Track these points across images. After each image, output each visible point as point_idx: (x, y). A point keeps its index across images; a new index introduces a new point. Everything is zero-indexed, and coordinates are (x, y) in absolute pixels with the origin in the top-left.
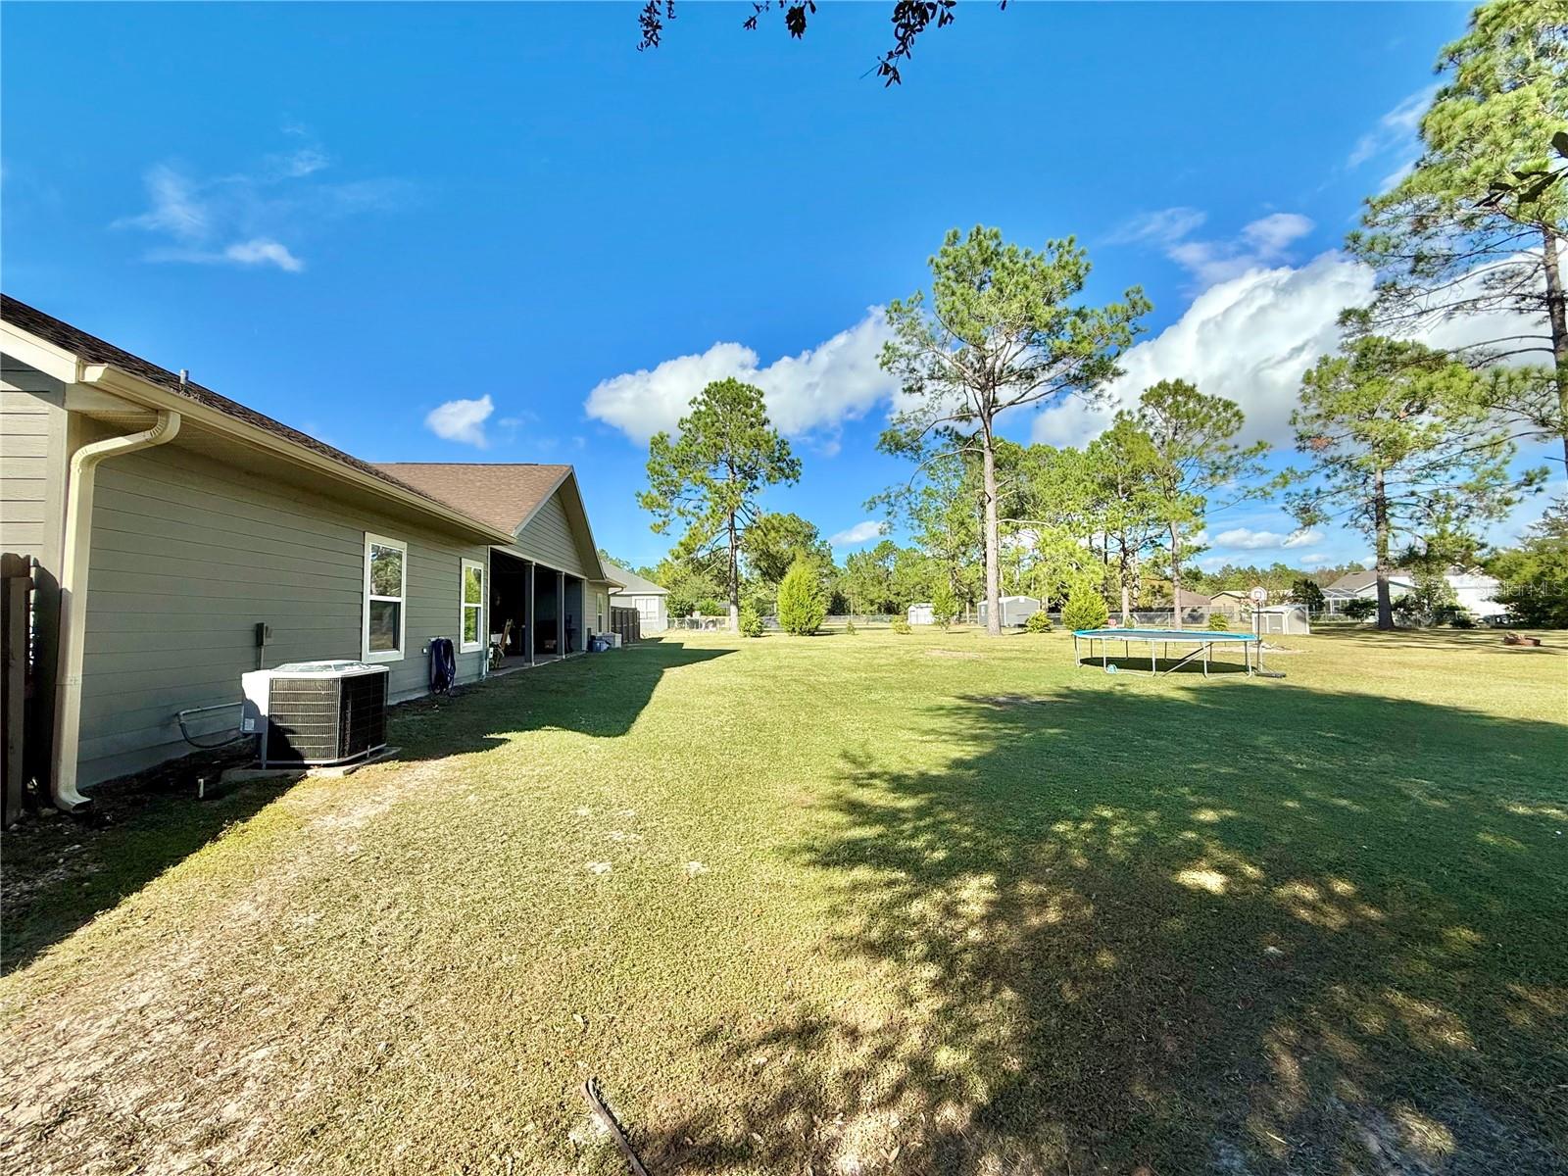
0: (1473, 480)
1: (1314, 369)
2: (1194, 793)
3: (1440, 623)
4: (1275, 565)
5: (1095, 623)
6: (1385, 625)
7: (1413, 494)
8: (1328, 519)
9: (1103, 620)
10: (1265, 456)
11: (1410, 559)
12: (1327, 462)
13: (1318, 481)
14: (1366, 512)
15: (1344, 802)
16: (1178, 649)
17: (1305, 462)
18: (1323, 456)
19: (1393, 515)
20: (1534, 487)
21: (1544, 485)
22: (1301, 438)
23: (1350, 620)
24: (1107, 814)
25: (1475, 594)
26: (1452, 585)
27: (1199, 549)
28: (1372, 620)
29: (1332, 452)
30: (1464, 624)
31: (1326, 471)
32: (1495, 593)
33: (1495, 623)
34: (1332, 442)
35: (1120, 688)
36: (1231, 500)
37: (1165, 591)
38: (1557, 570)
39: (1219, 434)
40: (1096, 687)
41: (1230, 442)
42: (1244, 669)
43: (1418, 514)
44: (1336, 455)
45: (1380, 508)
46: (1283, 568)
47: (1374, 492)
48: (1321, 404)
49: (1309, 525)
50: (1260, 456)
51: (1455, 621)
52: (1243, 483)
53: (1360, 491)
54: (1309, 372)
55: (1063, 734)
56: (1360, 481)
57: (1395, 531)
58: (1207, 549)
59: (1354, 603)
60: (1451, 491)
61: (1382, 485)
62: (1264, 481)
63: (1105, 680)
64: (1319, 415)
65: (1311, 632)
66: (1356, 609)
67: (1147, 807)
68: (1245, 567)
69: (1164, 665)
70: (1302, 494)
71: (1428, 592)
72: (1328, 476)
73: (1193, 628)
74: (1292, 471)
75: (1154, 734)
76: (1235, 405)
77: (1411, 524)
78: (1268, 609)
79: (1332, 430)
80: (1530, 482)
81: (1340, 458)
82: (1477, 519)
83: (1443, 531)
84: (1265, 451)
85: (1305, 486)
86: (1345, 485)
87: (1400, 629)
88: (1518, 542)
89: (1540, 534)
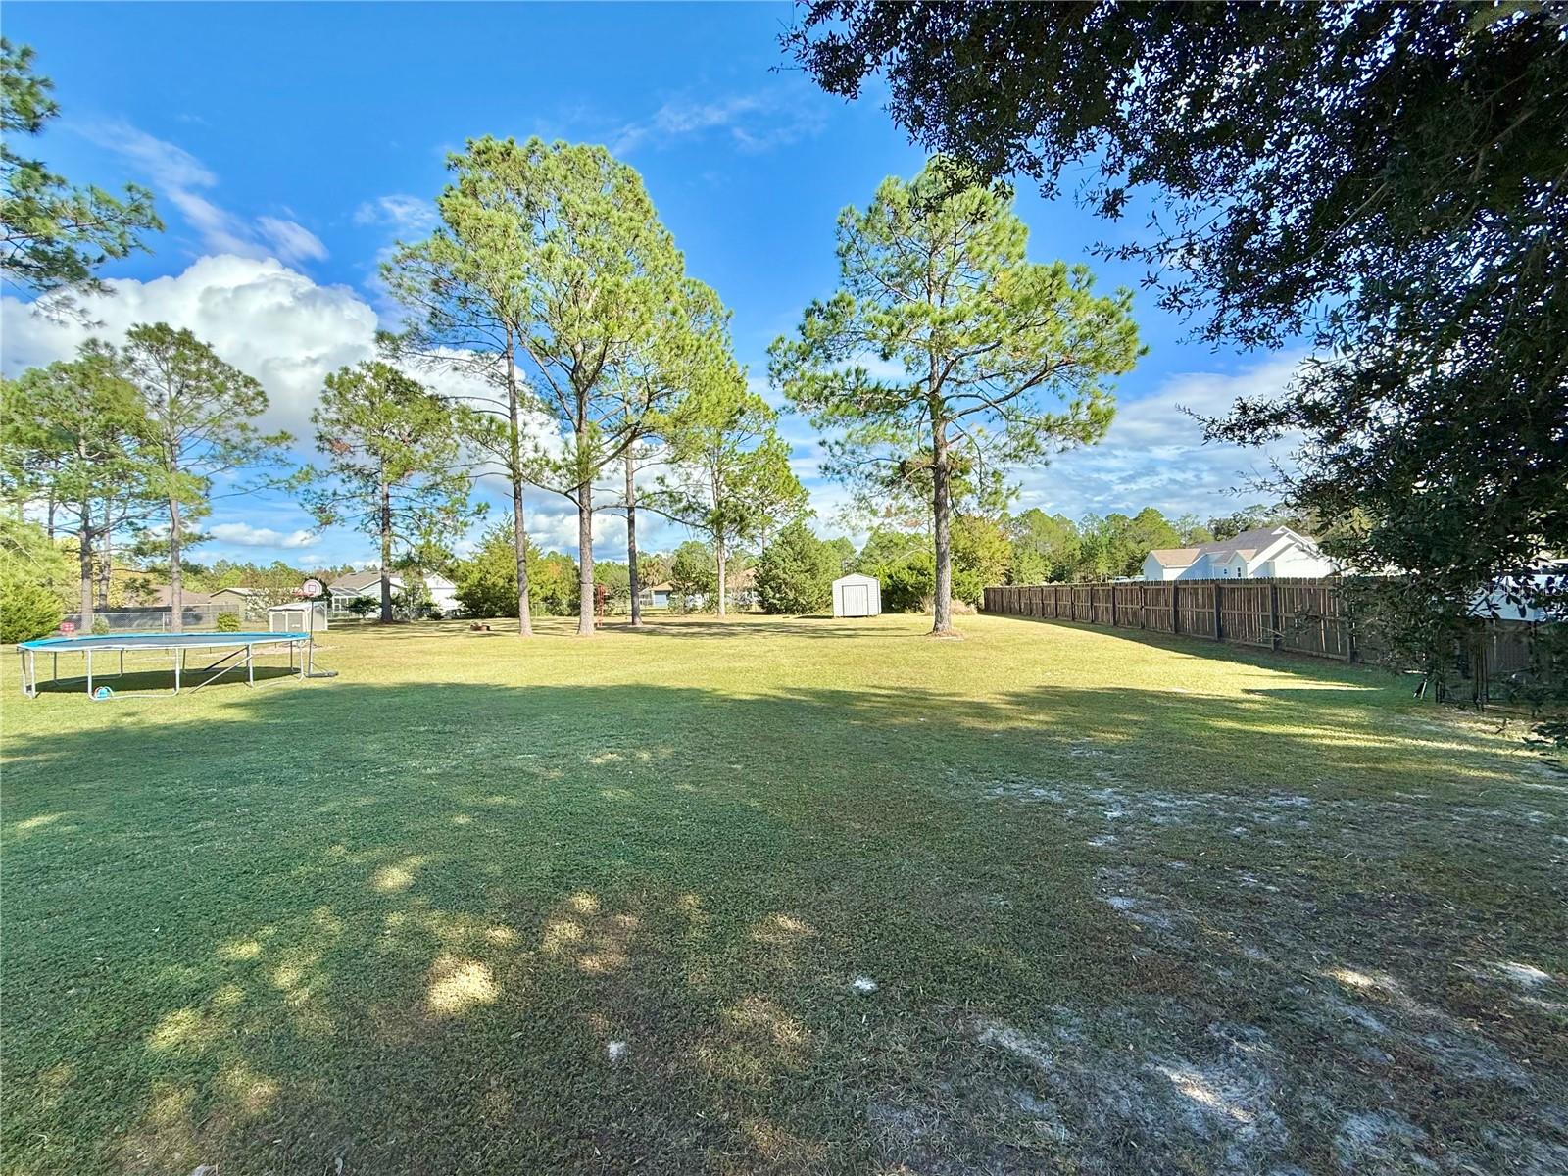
0: (449, 504)
1: (336, 375)
2: (354, 849)
3: (421, 616)
4: (276, 563)
5: (37, 630)
6: (386, 620)
7: (410, 508)
8: (343, 521)
9: (54, 624)
10: (288, 448)
11: (407, 563)
12: (344, 468)
13: (334, 484)
14: (374, 519)
15: (499, 799)
16: (201, 657)
17: (324, 461)
18: (341, 461)
19: (394, 524)
20: (482, 516)
21: (487, 515)
22: (321, 438)
23: (354, 616)
24: (249, 950)
25: (443, 594)
26: (429, 586)
27: (200, 538)
28: (372, 615)
29: (347, 459)
30: (437, 617)
31: (342, 476)
32: (454, 592)
33: (454, 616)
34: (349, 449)
35: (129, 720)
36: (251, 487)
37: (152, 586)
38: (488, 576)
39: (240, 409)
40: (86, 725)
41: (252, 422)
42: (292, 672)
43: (411, 526)
44: (351, 463)
45: (385, 517)
46: (283, 565)
47: (381, 502)
48: (340, 409)
49: (327, 524)
50: (284, 445)
51: (429, 613)
52: (263, 470)
53: (370, 499)
54: (331, 376)
55: (61, 822)
56: (370, 490)
57: (397, 539)
58: (211, 538)
59: (359, 601)
60: (434, 511)
61: (388, 496)
62: (286, 474)
63: (98, 712)
64: (338, 421)
65: (330, 628)
66: (361, 605)
67: (306, 904)
68: (241, 563)
69: (193, 679)
70: (320, 493)
71: (413, 592)
72: (343, 481)
73: (194, 630)
74: (312, 469)
75: (231, 777)
76: (259, 385)
77: (406, 533)
78: (288, 606)
79: (349, 438)
80: (479, 512)
81: (354, 466)
82: (448, 535)
83: (429, 541)
84: (289, 443)
85: (324, 486)
86: (358, 492)
87: (398, 623)
88: (468, 555)
89: (480, 551)
